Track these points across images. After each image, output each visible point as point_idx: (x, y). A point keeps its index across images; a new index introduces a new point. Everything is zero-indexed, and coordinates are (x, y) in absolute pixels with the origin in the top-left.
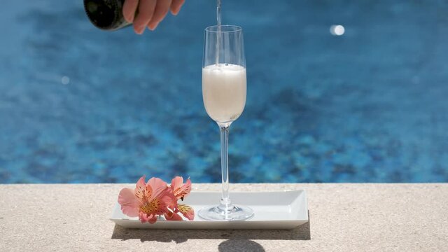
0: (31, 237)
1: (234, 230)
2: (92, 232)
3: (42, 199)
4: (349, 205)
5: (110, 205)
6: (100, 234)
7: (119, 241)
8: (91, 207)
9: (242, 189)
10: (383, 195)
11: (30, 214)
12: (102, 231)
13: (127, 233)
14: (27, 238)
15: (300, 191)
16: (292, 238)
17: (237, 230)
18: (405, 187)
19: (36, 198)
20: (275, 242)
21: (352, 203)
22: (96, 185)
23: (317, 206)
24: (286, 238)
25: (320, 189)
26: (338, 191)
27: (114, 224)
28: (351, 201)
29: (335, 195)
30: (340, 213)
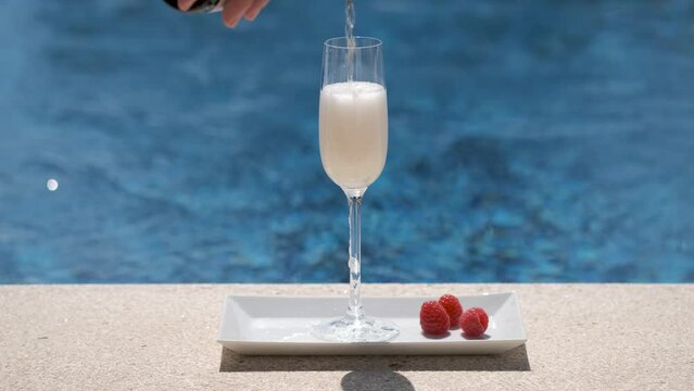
0: (93, 369)
1: (408, 356)
2: (187, 360)
3: (107, 309)
4: (585, 318)
5: (213, 317)
6: (200, 364)
7: (230, 375)
8: (184, 320)
9: (417, 293)
10: (637, 303)
11: (89, 332)
12: (203, 358)
13: (241, 362)
14: (87, 369)
15: (507, 296)
16: (499, 369)
17: (413, 356)
18: (670, 289)
19: (96, 307)
20: (474, 374)
21: (590, 315)
22: (188, 286)
23: (536, 320)
24: (490, 369)
25: (539, 292)
26: (567, 296)
27: (221, 347)
28: (588, 312)
29: (562, 303)
30: (571, 329)
